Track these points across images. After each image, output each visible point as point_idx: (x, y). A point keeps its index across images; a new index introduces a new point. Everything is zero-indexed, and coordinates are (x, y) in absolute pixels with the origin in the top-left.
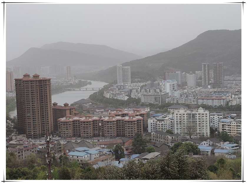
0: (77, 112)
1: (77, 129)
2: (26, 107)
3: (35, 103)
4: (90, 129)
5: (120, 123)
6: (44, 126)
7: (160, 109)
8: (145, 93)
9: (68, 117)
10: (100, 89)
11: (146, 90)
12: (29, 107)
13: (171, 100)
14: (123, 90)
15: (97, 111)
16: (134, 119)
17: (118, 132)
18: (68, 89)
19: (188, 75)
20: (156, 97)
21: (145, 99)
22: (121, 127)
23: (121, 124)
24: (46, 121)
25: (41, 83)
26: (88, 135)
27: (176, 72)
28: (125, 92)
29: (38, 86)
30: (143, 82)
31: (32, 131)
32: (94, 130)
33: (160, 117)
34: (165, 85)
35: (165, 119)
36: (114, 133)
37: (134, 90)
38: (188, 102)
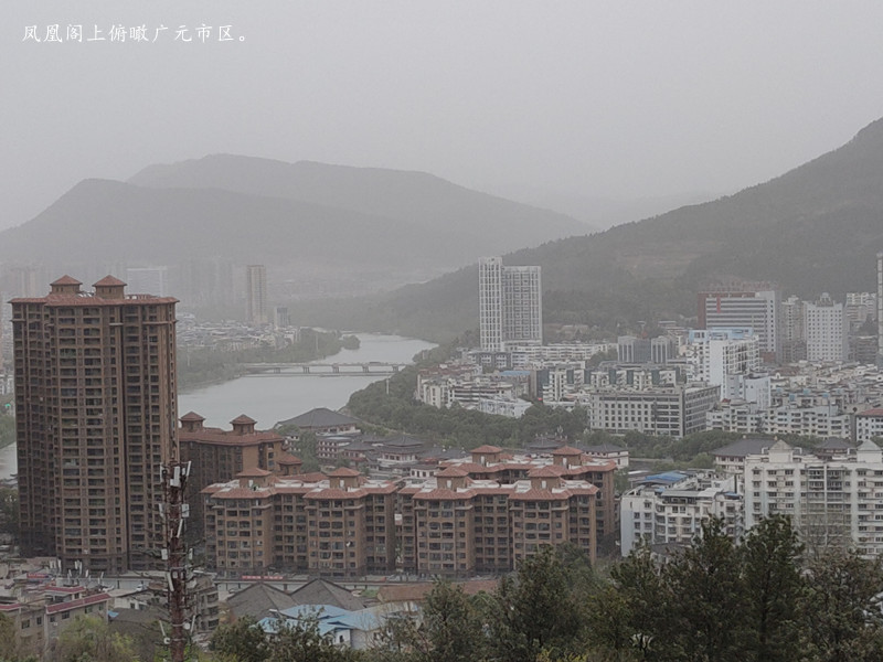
0: (291, 459)
1: (290, 534)
2: (62, 426)
3: (100, 411)
4: (353, 533)
5: (490, 509)
6: (138, 517)
7: (675, 458)
8: (609, 387)
9: (251, 477)
10: (400, 369)
11: (612, 373)
12: (74, 426)
13: (729, 419)
14: (506, 374)
15: (386, 462)
16: (554, 491)
17: (479, 550)
18: (251, 366)
19: (810, 307)
20: (660, 407)
21: (610, 416)
22: (496, 530)
23: (496, 515)
24: (150, 496)
25: (130, 319)
26: (339, 561)
27: (753, 295)
28: (517, 383)
29: (118, 331)
30: (599, 340)
31: (86, 538)
32: (370, 539)
33: (675, 486)
34: (704, 350)
35: (701, 494)
36: (463, 556)
37: (558, 373)
38: (810, 428)
